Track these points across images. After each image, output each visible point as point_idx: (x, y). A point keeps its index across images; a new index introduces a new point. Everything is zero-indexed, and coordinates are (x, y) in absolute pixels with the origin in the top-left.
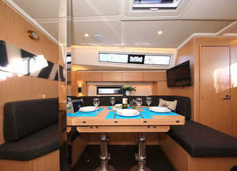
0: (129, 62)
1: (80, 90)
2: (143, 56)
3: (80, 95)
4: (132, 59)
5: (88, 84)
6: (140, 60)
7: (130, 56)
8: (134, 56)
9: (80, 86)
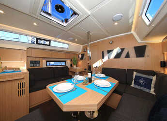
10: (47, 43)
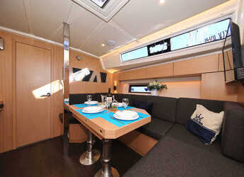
0: (150, 54)
1: (115, 88)
2: (168, 41)
3: (116, 92)
4: (153, 50)
5: (122, 83)
6: (164, 47)
7: (149, 47)
8: (153, 45)
9: (115, 85)
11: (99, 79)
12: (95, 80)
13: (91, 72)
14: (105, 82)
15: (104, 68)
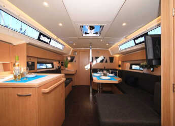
0: (136, 44)
1: (119, 66)
3: (120, 69)
7: (134, 40)
9: (120, 64)
10: (48, 41)
11: (108, 61)
12: (106, 62)
13: (104, 57)
14: (112, 62)
15: (111, 54)
